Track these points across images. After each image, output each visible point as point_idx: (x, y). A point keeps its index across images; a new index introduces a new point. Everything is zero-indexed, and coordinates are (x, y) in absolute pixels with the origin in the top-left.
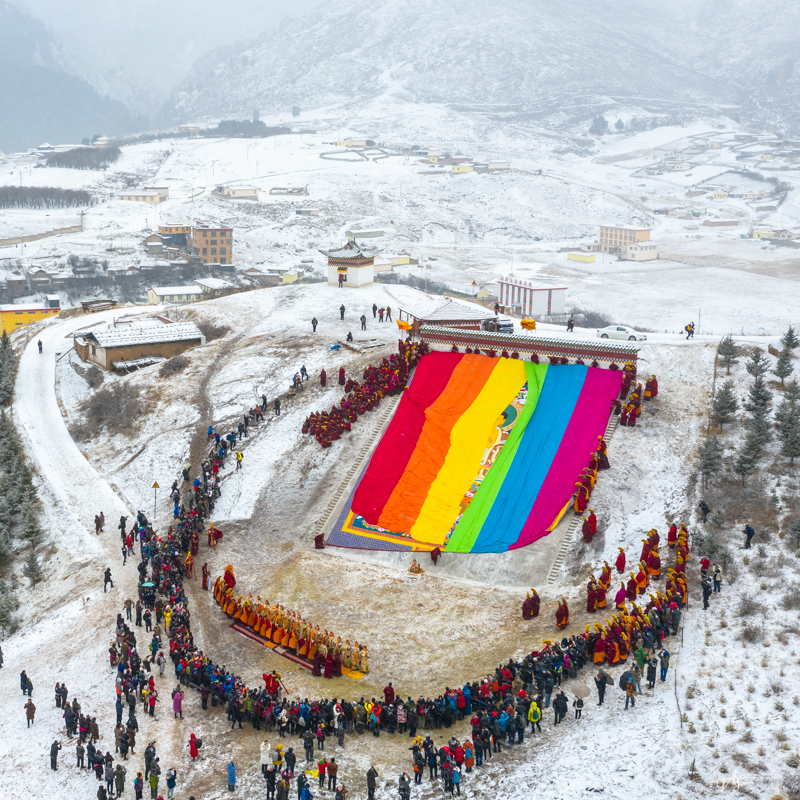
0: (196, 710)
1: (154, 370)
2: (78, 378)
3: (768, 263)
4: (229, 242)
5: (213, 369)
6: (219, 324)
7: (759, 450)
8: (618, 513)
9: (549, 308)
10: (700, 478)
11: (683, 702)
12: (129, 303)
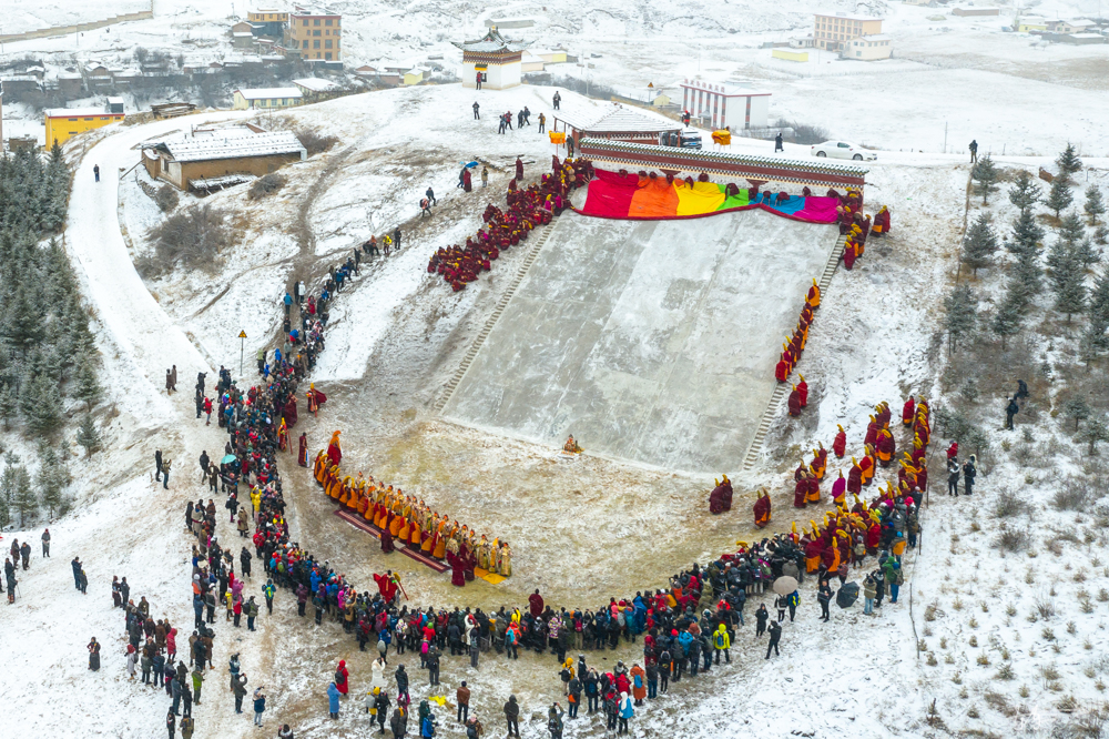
0: (292, 617)
1: (242, 190)
2: (147, 200)
3: (1038, 65)
4: (337, 32)
5: (316, 191)
6: (323, 134)
7: (1026, 304)
8: (837, 382)
9: (748, 119)
10: (945, 338)
11: (921, 624)
12: (210, 108)
